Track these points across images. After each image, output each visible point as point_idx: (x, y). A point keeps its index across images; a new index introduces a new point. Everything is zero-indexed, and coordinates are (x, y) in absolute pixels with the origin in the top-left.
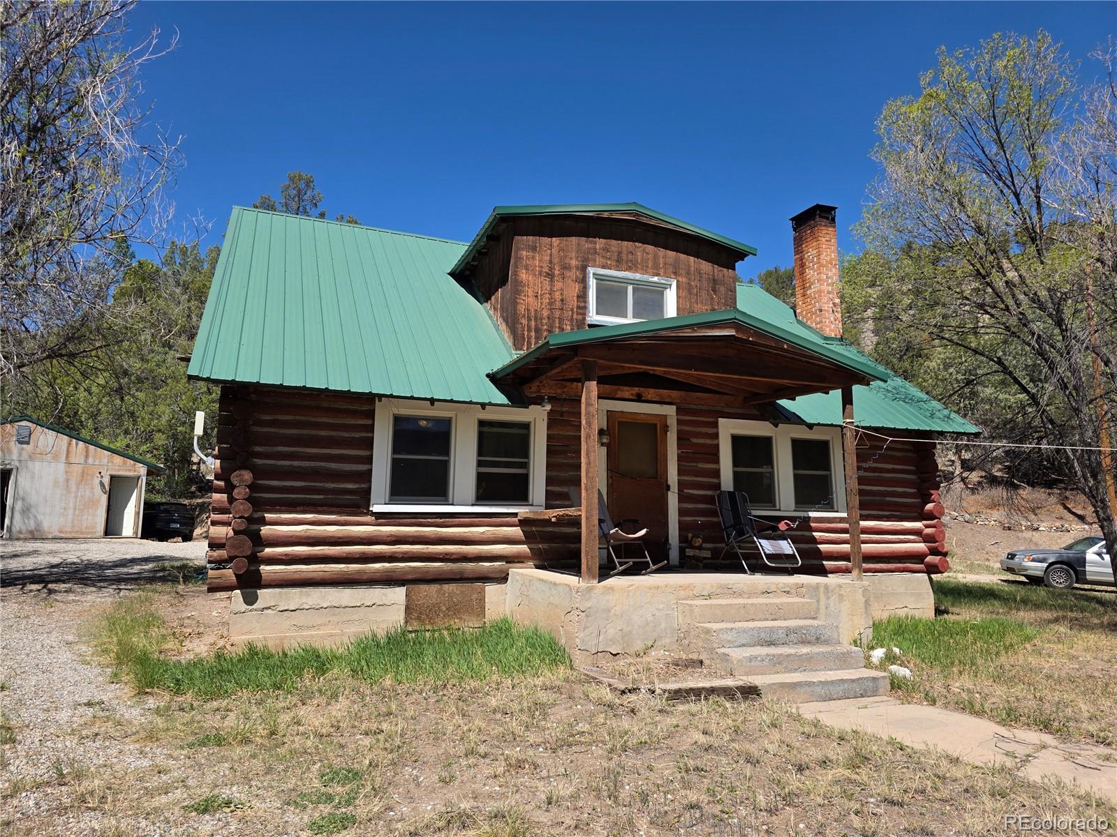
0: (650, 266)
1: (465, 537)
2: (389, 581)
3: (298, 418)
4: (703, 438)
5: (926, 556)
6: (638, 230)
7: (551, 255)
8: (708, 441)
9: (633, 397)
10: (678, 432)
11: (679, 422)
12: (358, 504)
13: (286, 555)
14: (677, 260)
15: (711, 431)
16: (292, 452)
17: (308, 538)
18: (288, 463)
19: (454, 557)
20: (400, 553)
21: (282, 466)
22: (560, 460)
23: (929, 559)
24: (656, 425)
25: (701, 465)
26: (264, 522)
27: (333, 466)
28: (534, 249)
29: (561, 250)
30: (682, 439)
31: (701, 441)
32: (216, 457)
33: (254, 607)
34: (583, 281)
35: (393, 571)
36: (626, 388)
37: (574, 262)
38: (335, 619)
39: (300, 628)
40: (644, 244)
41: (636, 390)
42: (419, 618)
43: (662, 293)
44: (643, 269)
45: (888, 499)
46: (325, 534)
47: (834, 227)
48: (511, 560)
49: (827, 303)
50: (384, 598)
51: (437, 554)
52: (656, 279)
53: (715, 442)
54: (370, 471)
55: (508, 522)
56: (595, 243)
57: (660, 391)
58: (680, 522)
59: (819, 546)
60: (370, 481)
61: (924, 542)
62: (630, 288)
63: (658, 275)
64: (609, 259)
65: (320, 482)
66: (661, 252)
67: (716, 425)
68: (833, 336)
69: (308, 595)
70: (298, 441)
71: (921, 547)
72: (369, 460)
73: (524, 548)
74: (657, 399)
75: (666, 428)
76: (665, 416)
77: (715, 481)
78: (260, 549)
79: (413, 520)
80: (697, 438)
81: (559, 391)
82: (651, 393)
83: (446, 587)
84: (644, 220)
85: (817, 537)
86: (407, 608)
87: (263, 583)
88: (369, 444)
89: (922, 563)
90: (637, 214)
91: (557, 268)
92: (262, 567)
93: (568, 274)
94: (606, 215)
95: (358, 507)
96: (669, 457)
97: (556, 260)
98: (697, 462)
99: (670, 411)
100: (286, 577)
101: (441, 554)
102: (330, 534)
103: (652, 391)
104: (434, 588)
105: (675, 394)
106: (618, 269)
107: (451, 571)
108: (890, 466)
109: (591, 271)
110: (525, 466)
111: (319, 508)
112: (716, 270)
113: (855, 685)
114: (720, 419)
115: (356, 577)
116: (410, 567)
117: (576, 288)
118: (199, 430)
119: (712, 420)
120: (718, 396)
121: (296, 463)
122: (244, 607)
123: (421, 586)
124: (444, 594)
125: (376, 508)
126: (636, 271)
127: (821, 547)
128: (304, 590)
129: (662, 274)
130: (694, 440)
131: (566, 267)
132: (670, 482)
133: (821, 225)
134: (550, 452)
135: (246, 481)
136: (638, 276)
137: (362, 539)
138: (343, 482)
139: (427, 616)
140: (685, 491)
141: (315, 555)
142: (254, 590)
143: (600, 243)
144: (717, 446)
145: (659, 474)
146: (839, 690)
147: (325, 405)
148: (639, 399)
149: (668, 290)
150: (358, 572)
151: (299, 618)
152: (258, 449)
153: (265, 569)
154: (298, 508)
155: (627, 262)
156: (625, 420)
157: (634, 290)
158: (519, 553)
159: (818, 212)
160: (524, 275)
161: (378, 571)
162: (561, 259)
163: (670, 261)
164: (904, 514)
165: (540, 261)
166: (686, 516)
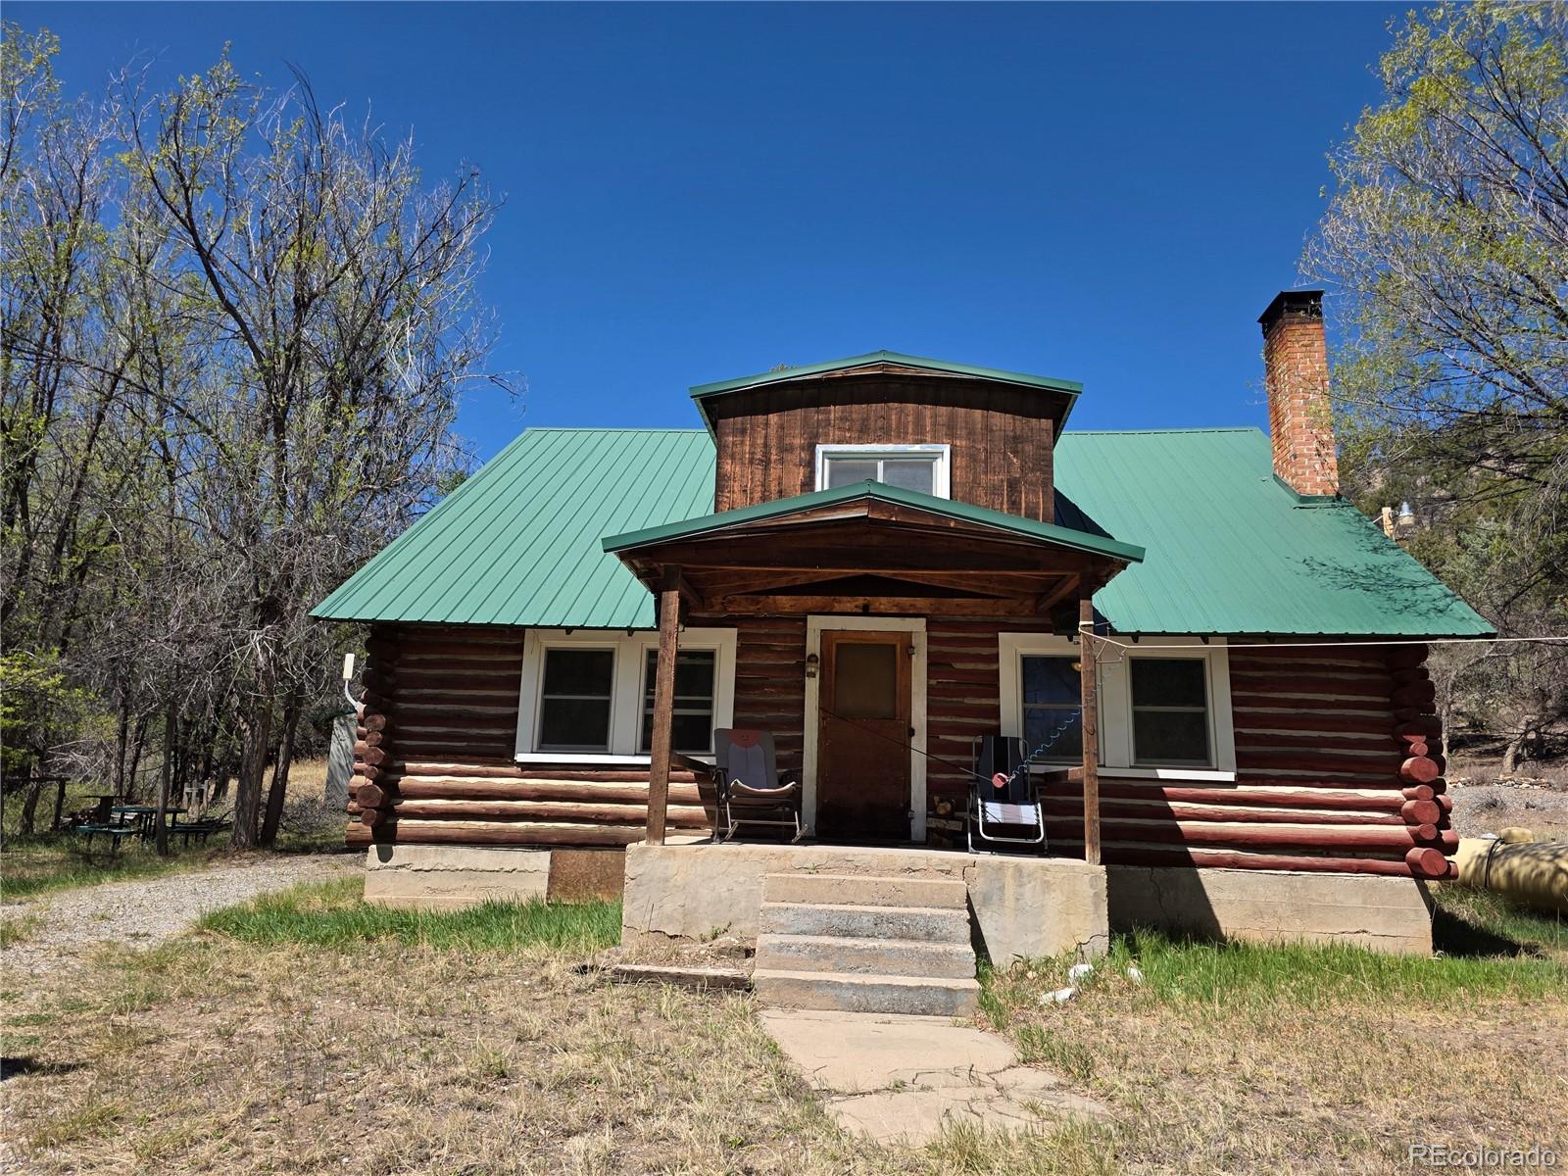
0: (910, 430)
1: (623, 794)
2: (531, 843)
3: (445, 656)
4: (972, 662)
5: (1408, 847)
6: (892, 386)
7: (766, 437)
8: (981, 666)
9: (860, 611)
10: (929, 654)
11: (931, 640)
12: (501, 753)
13: (423, 809)
14: (952, 418)
15: (986, 651)
16: (436, 695)
17: (446, 790)
18: (432, 706)
19: (608, 818)
20: (546, 811)
21: (425, 710)
22: (754, 696)
23: (1416, 853)
24: (894, 646)
25: (969, 701)
26: (404, 772)
27: (479, 709)
28: (743, 432)
29: (782, 427)
30: (935, 664)
31: (970, 666)
32: (363, 702)
33: (388, 864)
34: (810, 464)
35: (535, 831)
36: (845, 599)
37: (797, 442)
38: (471, 884)
39: (434, 891)
40: (901, 402)
41: (861, 600)
42: (563, 890)
43: (930, 467)
44: (899, 437)
45: (1324, 750)
46: (464, 786)
47: (1320, 322)
48: (682, 824)
49: (1308, 442)
50: (526, 863)
51: (587, 813)
52: (917, 448)
53: (994, 667)
54: (516, 714)
55: (681, 776)
56: (830, 412)
57: (897, 599)
58: (929, 781)
59: (1179, 823)
60: (515, 726)
61: (1407, 824)
62: (880, 465)
63: (921, 442)
64: (849, 430)
65: (464, 727)
66: (928, 410)
67: (995, 642)
68: (1320, 493)
69: (443, 854)
70: (442, 682)
71: (1401, 831)
72: (515, 702)
73: (700, 810)
74: (895, 610)
75: (909, 649)
76: (910, 634)
77: (993, 722)
78: (398, 801)
79: (564, 773)
80: (961, 662)
81: (752, 608)
82: (883, 603)
83: (598, 854)
84: (897, 372)
85: (1174, 809)
86: (551, 877)
87: (397, 838)
88: (515, 683)
89: (1403, 860)
90: (886, 365)
91: (774, 451)
92: (400, 821)
93: (788, 457)
94: (839, 374)
95: (501, 756)
96: (914, 689)
97: (773, 442)
98: (964, 697)
99: (917, 626)
100: (421, 833)
101: (593, 813)
102: (470, 787)
103: (884, 600)
104: (583, 855)
105: (921, 603)
106: (860, 441)
107: (604, 835)
108: (1332, 697)
109: (820, 449)
110: (709, 705)
111: (460, 757)
112: (1018, 423)
113: (911, 994)
114: (1000, 634)
115: (495, 836)
116: (557, 828)
117: (800, 474)
118: (348, 674)
119: (989, 635)
120: (991, 601)
121: (440, 707)
122: (378, 863)
123: (569, 852)
124: (595, 863)
125: (520, 758)
126: (889, 441)
127: (1183, 825)
128: (440, 848)
129: (928, 439)
130: (958, 666)
131: (785, 449)
132: (914, 724)
133: (1292, 323)
134: (740, 686)
135: (378, 726)
136: (890, 447)
137: (503, 792)
138: (489, 728)
139: (574, 887)
140: (941, 737)
141: (453, 810)
142: (388, 846)
143: (835, 411)
144: (996, 674)
145: (898, 713)
146: (885, 998)
147: (471, 641)
148: (866, 612)
149: (939, 460)
150: (498, 831)
151: (434, 880)
152: (403, 692)
153: (403, 823)
154: (438, 757)
155: (875, 431)
156: (846, 641)
157: (886, 466)
158: (691, 815)
159: (1285, 305)
160: (729, 467)
161: (519, 831)
162: (781, 439)
163: (942, 420)
164: (1363, 776)
165: (751, 446)
166: (939, 773)
